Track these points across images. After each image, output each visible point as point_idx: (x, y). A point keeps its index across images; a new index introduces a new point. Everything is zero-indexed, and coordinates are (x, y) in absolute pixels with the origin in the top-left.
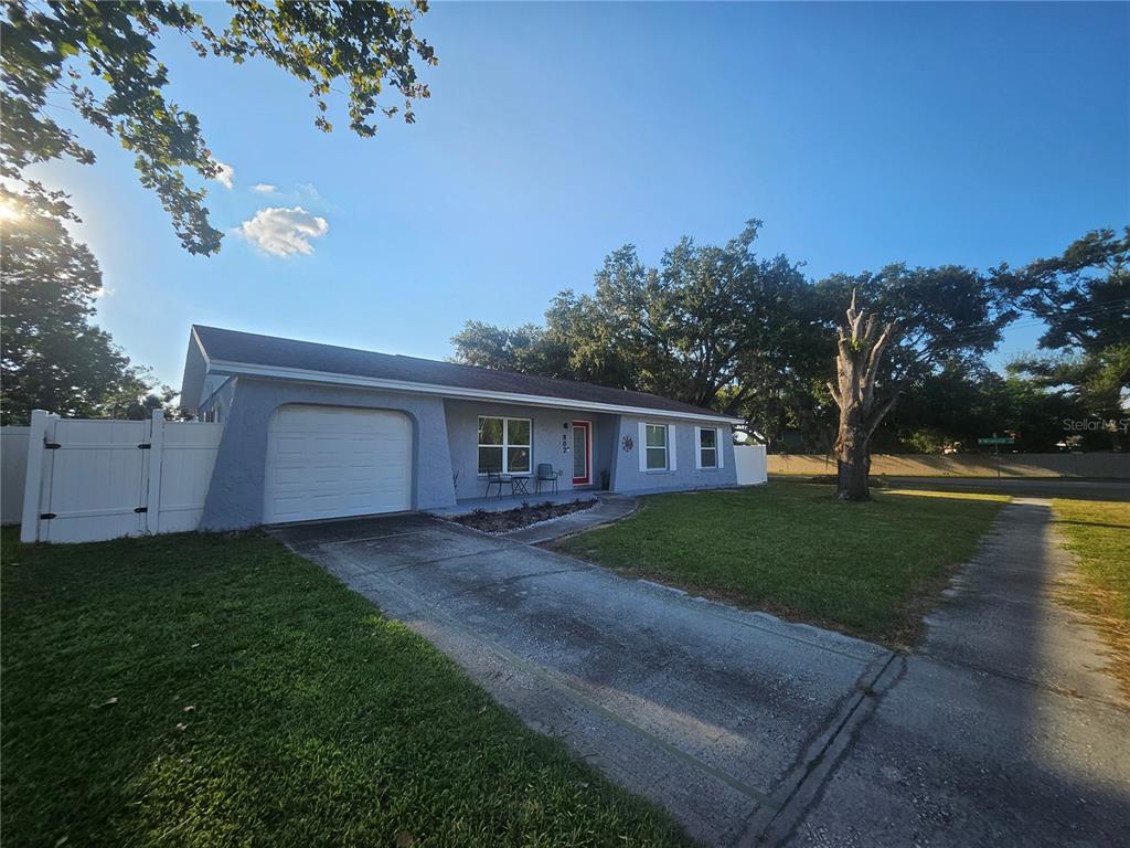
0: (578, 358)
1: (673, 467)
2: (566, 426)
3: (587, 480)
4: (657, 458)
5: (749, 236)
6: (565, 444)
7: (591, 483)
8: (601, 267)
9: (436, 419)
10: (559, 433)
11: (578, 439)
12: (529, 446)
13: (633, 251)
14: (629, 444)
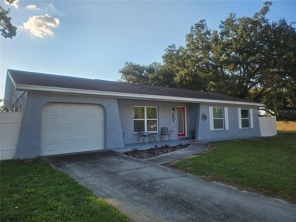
0: (178, 77)
1: (227, 128)
2: (174, 109)
3: (184, 135)
4: (219, 124)
5: (265, 10)
6: (173, 118)
7: (186, 136)
8: (189, 32)
9: (114, 108)
10: (171, 112)
11: (179, 115)
12: (157, 119)
13: (205, 23)
14: (205, 117)
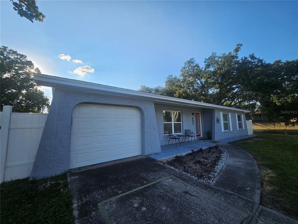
0: (177, 94)
1: (231, 130)
2: (193, 114)
3: (200, 135)
4: (226, 126)
5: (237, 50)
6: (193, 121)
7: (201, 136)
8: (184, 66)
10: (191, 117)
11: (196, 119)
12: (181, 123)
13: (194, 60)
14: (218, 121)
